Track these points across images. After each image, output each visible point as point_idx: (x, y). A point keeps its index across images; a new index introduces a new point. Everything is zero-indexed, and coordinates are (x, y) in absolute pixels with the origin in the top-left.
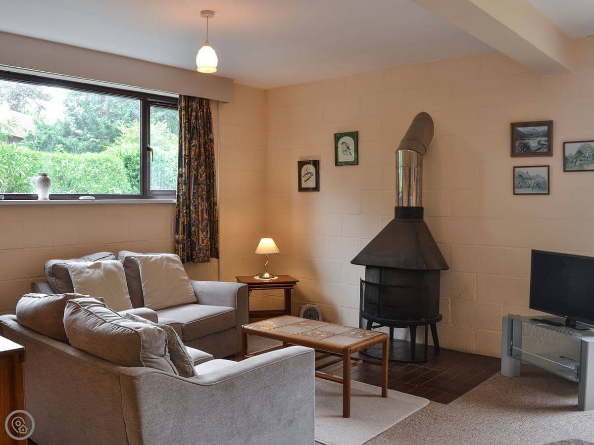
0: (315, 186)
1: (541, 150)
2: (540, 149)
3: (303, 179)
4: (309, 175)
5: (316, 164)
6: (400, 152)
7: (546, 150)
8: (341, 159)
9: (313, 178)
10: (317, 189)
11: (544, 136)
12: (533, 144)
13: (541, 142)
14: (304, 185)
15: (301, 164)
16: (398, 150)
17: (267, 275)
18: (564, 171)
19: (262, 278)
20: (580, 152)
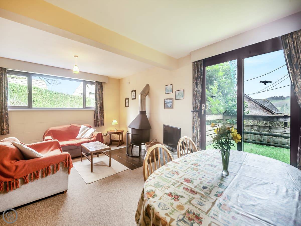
1: (171, 107)
13: (171, 105)
15: (126, 99)
16: (139, 95)
17: (116, 130)
18: (176, 100)
19: (114, 131)
20: (179, 94)
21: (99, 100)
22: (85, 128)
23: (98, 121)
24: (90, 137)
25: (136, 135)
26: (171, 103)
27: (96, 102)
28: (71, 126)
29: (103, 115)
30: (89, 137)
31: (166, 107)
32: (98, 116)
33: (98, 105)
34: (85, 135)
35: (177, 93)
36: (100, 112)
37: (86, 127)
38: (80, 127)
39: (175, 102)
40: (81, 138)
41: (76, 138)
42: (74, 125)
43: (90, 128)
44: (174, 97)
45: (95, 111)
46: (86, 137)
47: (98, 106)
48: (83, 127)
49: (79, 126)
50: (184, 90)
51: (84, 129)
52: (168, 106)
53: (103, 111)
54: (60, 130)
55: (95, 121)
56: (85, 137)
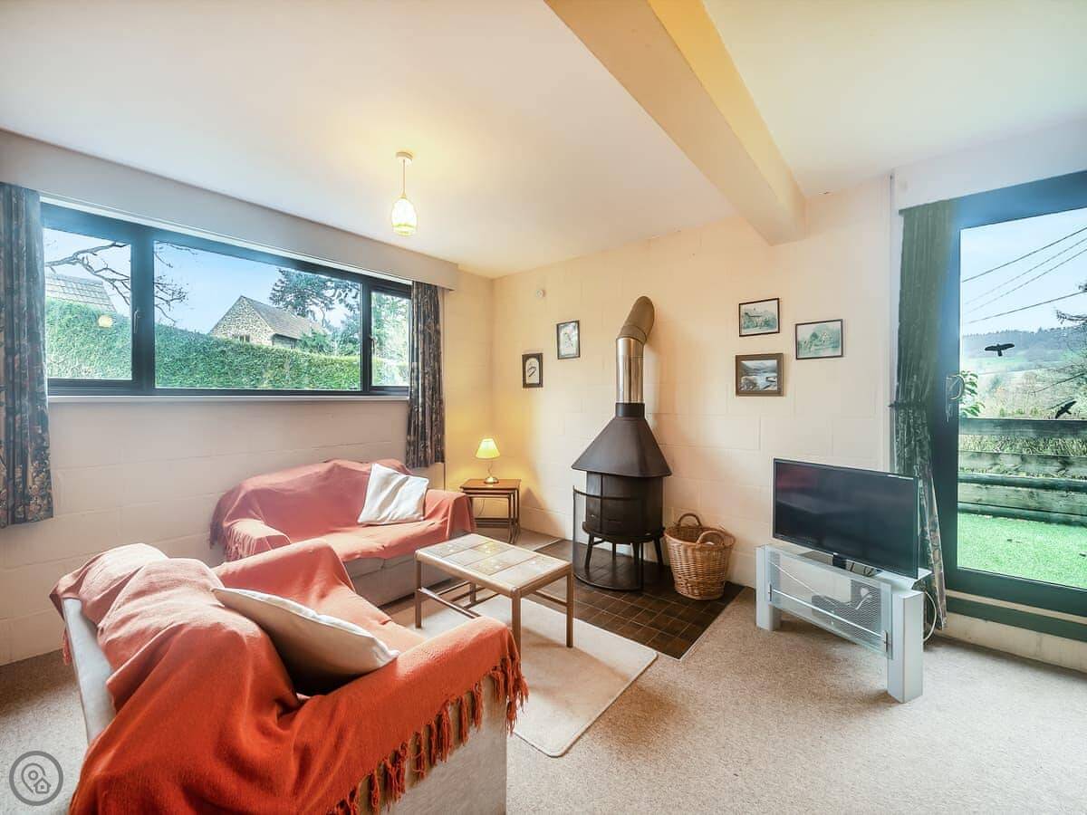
0: (538, 382)
1: (769, 389)
2: (768, 386)
3: (527, 374)
4: (533, 370)
5: (539, 357)
6: (621, 341)
7: (776, 388)
8: (563, 353)
9: (537, 373)
10: (540, 384)
11: (774, 371)
12: (761, 381)
13: (771, 379)
14: (528, 381)
15: (526, 358)
16: (619, 338)
17: (491, 480)
18: (797, 359)
19: (485, 483)
20: (815, 336)
21: (427, 357)
22: (391, 475)
23: (425, 447)
24: (417, 515)
25: (620, 502)
26: (775, 374)
27: (418, 368)
28: (330, 471)
29: (442, 421)
30: (415, 513)
31: (745, 387)
32: (424, 425)
33: (424, 378)
34: (397, 507)
35: (805, 333)
36: (431, 409)
37: (391, 471)
38: (367, 474)
39: (794, 369)
40: (383, 520)
41: (359, 521)
42: (340, 462)
43: (404, 476)
44: (788, 349)
45: (412, 404)
46: (403, 515)
47: (423, 384)
48: (378, 471)
49: (364, 468)
50: (841, 321)
51: (386, 481)
52: (755, 385)
53: (441, 402)
54: (292, 487)
55: (409, 443)
56: (396, 517)
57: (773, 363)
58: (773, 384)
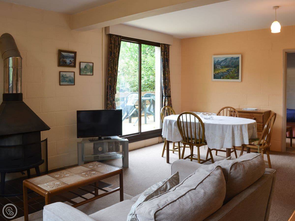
1: (71, 65)
2: (71, 64)
11: (72, 58)
12: (68, 61)
18: (80, 75)
20: (85, 67)
35: (83, 65)
50: (93, 63)
57: (73, 54)
58: (73, 63)
